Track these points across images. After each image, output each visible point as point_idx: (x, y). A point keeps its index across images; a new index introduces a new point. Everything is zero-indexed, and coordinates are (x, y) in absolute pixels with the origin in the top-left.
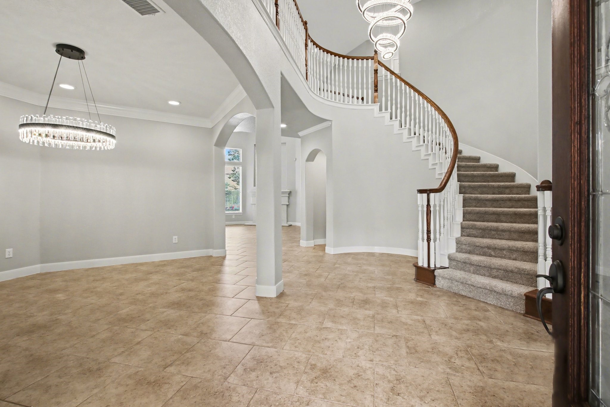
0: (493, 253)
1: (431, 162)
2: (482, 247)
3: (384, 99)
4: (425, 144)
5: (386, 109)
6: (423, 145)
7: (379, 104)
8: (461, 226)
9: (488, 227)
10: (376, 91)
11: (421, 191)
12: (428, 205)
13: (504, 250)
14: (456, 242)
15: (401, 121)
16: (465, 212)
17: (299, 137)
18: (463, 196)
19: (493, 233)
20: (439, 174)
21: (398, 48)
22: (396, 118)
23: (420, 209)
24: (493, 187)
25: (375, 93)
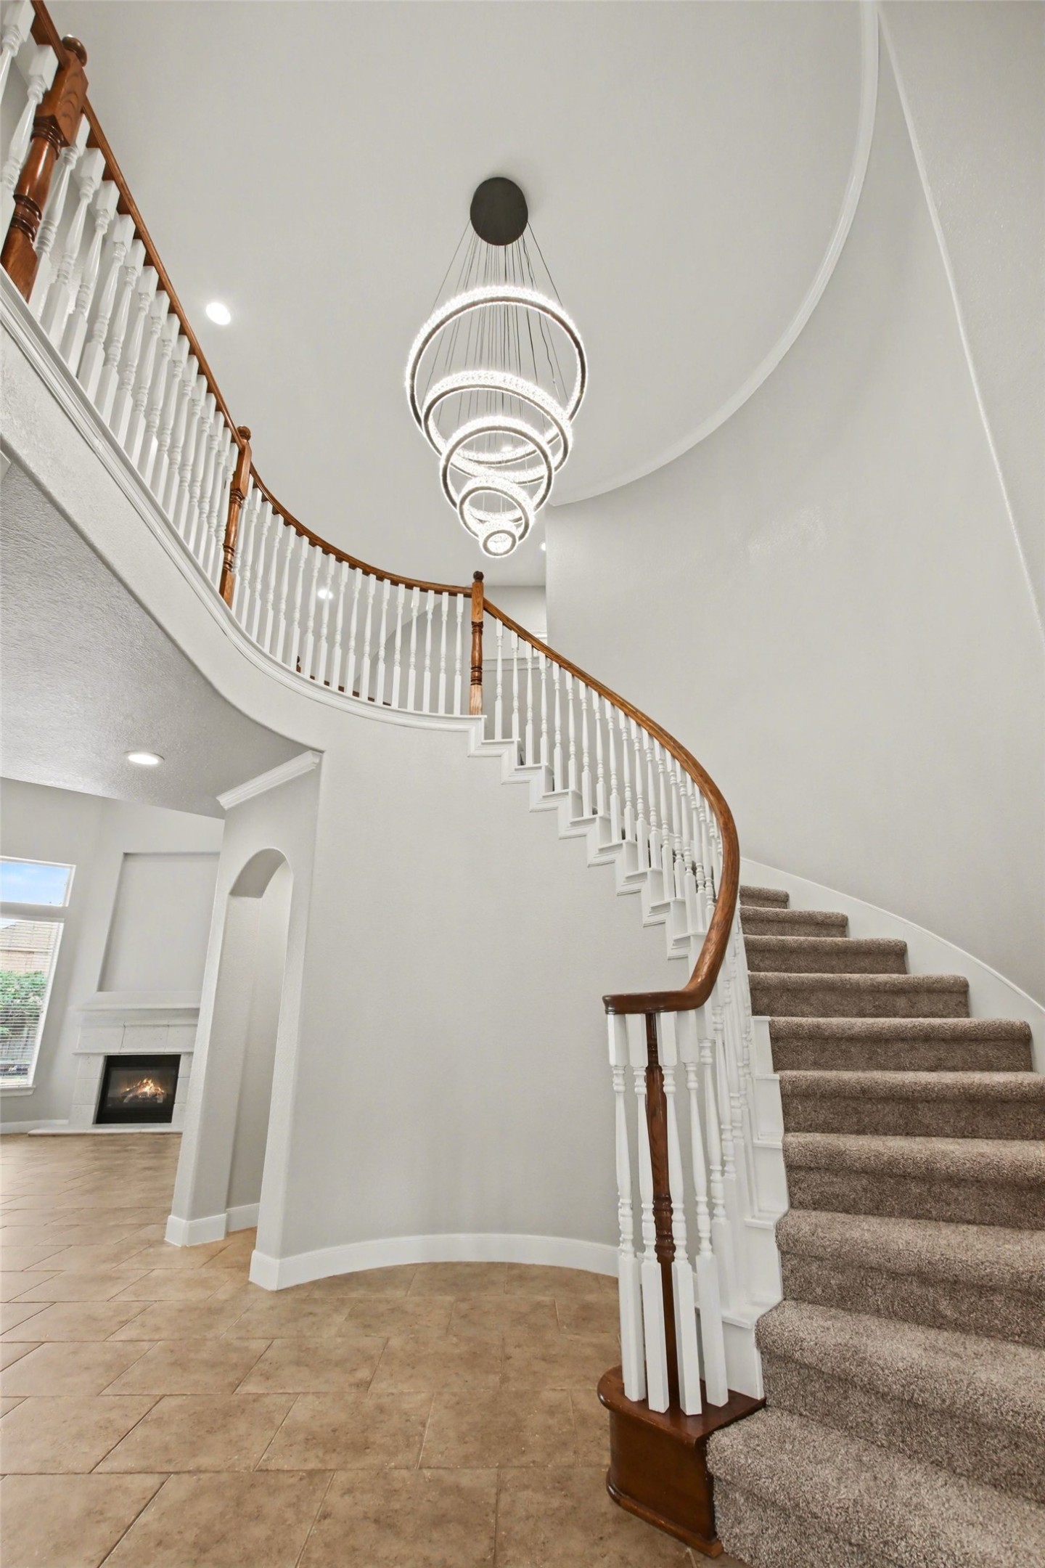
0: (945, 1307)
1: (648, 899)
2: (894, 1275)
3: (499, 705)
4: (627, 843)
5: (507, 733)
6: (621, 845)
7: (486, 716)
8: (785, 1156)
9: (892, 1162)
10: (477, 680)
11: (621, 1005)
12: (654, 1071)
13: (994, 1290)
14: (779, 1246)
15: (550, 772)
16: (789, 1093)
17: (219, 812)
18: (771, 1025)
19: (915, 1189)
20: (678, 941)
21: (529, 531)
22: (537, 759)
23: (618, 1084)
24: (856, 990)
25: (473, 686)
